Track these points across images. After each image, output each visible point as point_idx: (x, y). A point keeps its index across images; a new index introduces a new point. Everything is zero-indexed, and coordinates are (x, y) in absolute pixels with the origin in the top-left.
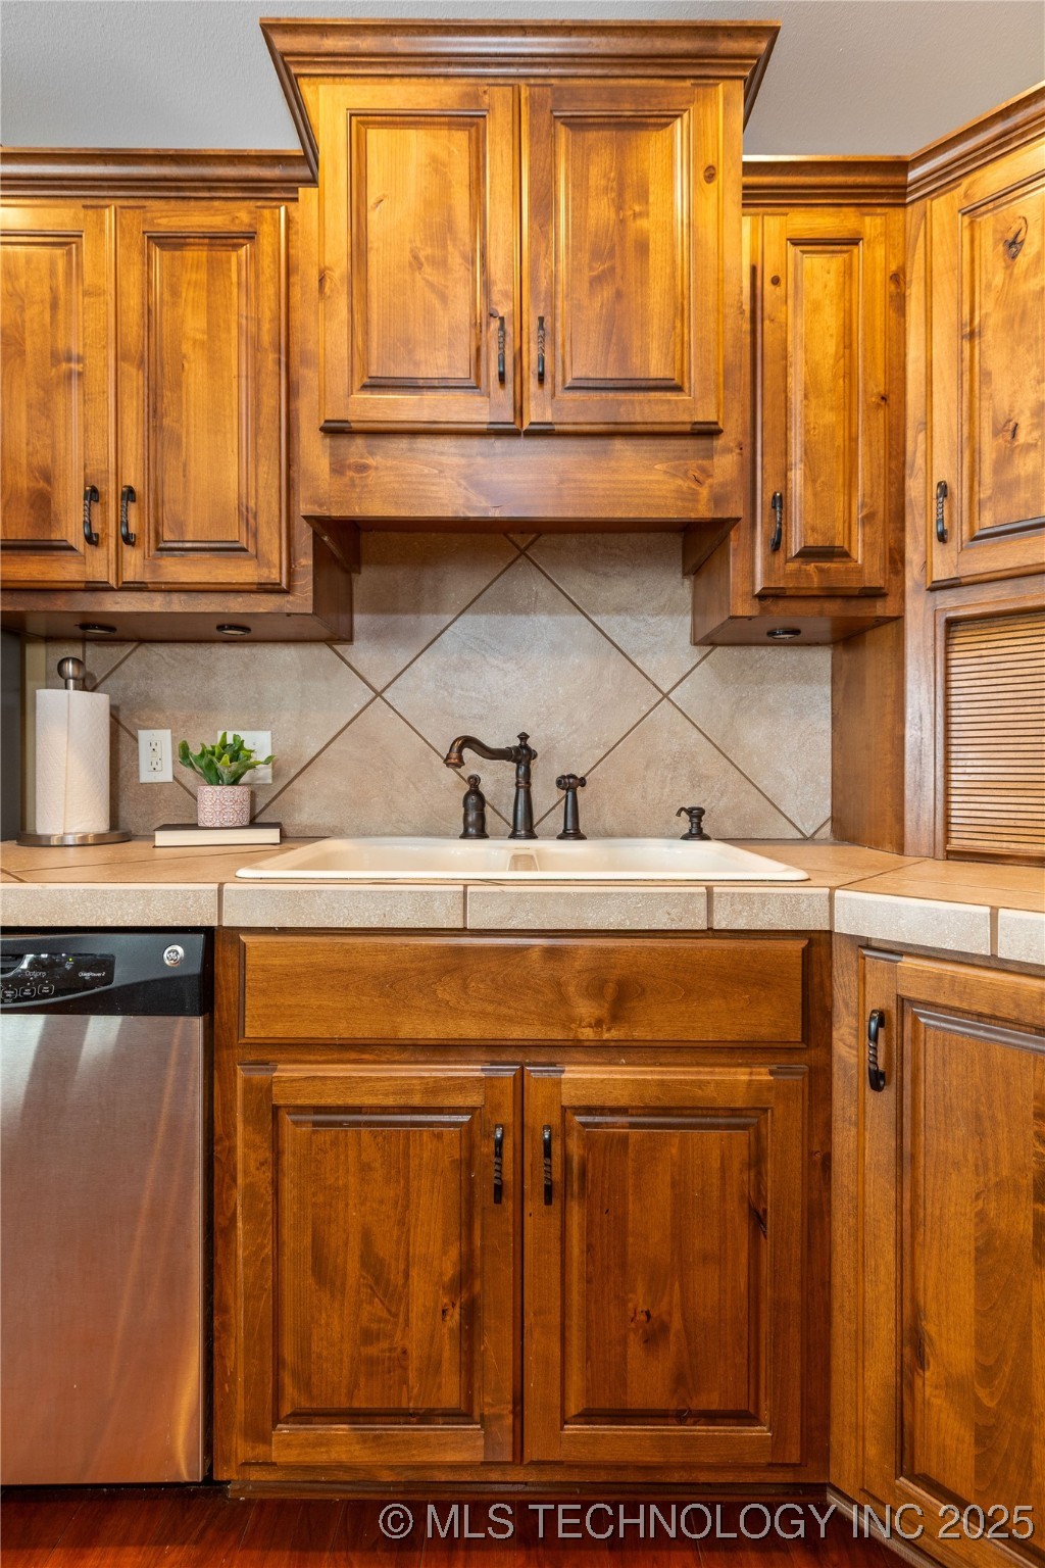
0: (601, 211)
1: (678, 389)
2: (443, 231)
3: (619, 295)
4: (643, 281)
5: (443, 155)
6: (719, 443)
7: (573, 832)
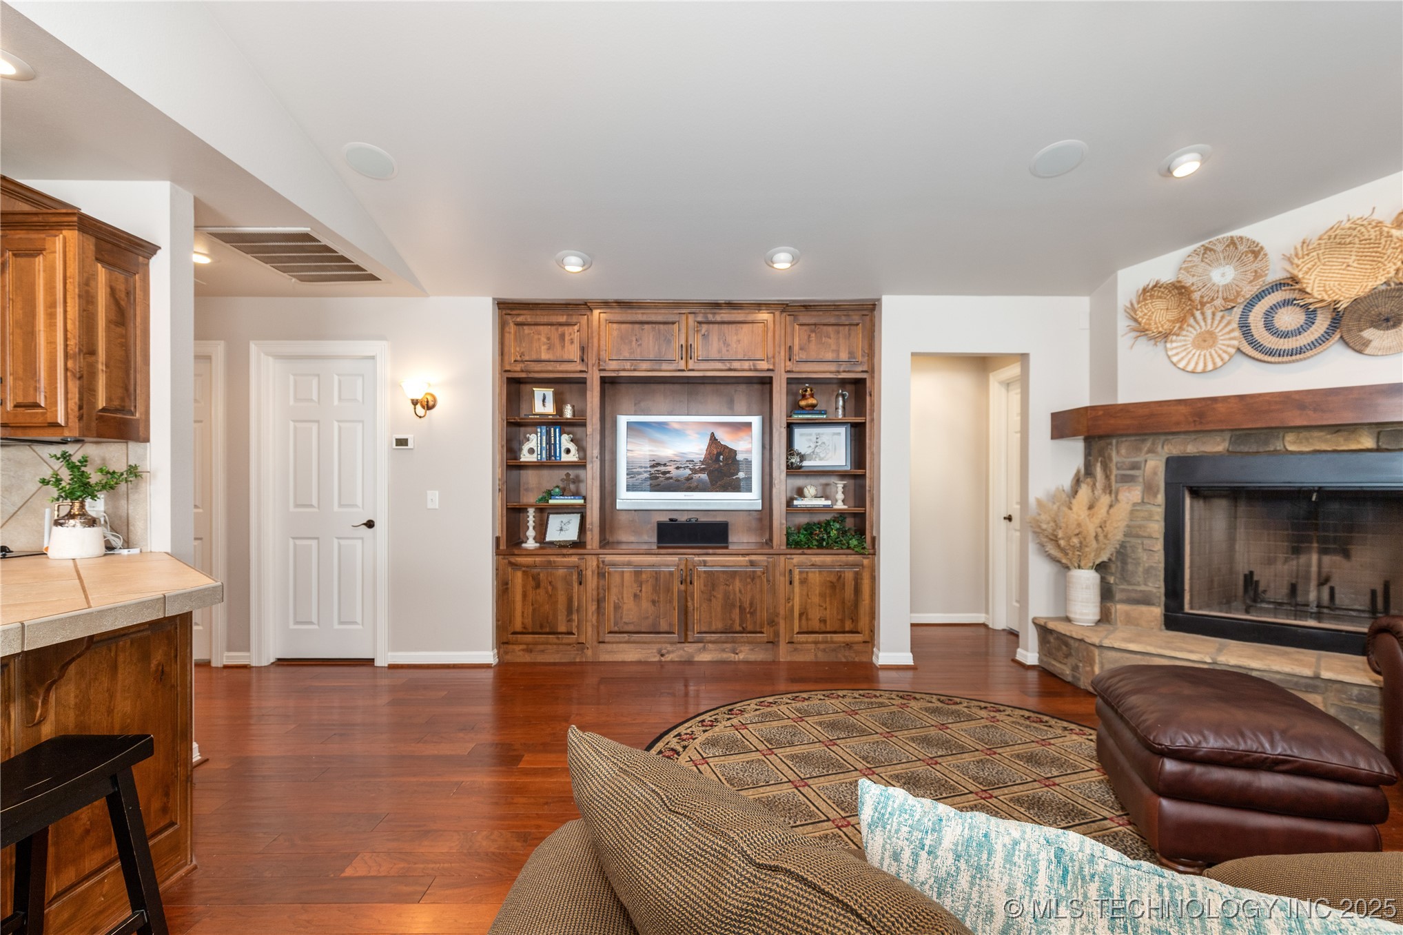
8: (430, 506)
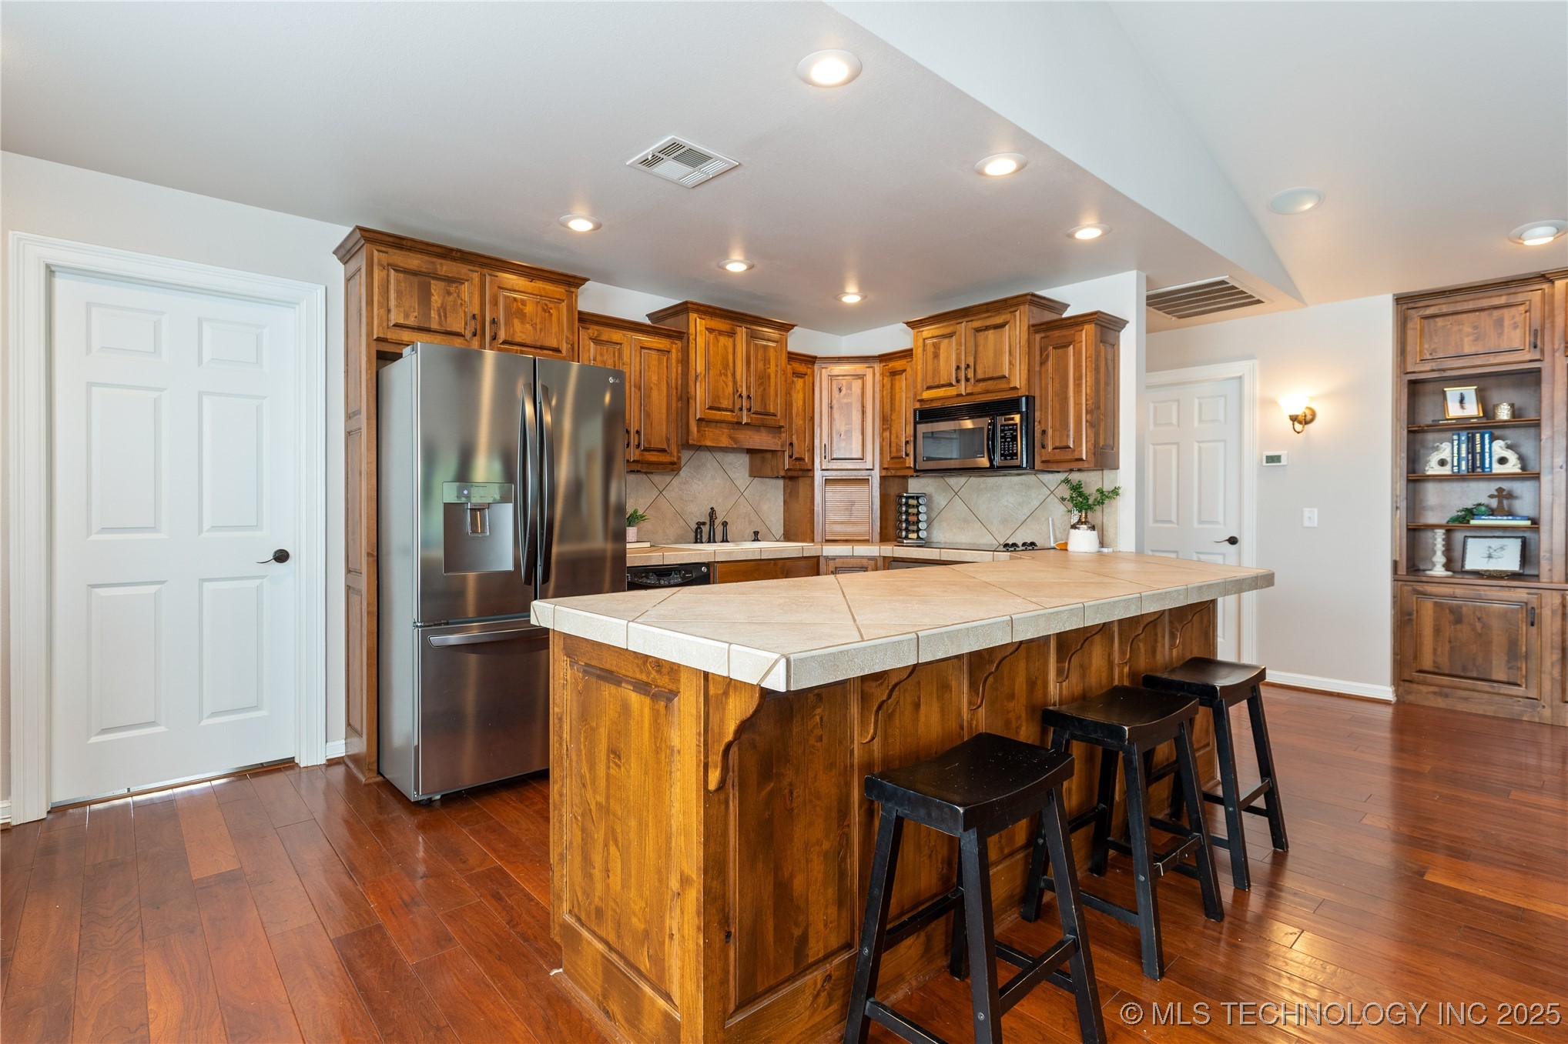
0: (761, 365)
1: (776, 416)
2: (726, 366)
3: (764, 389)
4: (769, 386)
5: (727, 344)
6: (783, 429)
7: (725, 540)
8: (1307, 523)
